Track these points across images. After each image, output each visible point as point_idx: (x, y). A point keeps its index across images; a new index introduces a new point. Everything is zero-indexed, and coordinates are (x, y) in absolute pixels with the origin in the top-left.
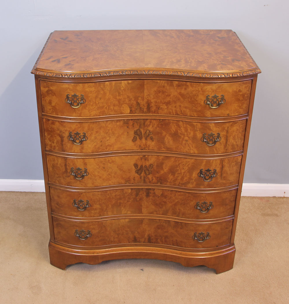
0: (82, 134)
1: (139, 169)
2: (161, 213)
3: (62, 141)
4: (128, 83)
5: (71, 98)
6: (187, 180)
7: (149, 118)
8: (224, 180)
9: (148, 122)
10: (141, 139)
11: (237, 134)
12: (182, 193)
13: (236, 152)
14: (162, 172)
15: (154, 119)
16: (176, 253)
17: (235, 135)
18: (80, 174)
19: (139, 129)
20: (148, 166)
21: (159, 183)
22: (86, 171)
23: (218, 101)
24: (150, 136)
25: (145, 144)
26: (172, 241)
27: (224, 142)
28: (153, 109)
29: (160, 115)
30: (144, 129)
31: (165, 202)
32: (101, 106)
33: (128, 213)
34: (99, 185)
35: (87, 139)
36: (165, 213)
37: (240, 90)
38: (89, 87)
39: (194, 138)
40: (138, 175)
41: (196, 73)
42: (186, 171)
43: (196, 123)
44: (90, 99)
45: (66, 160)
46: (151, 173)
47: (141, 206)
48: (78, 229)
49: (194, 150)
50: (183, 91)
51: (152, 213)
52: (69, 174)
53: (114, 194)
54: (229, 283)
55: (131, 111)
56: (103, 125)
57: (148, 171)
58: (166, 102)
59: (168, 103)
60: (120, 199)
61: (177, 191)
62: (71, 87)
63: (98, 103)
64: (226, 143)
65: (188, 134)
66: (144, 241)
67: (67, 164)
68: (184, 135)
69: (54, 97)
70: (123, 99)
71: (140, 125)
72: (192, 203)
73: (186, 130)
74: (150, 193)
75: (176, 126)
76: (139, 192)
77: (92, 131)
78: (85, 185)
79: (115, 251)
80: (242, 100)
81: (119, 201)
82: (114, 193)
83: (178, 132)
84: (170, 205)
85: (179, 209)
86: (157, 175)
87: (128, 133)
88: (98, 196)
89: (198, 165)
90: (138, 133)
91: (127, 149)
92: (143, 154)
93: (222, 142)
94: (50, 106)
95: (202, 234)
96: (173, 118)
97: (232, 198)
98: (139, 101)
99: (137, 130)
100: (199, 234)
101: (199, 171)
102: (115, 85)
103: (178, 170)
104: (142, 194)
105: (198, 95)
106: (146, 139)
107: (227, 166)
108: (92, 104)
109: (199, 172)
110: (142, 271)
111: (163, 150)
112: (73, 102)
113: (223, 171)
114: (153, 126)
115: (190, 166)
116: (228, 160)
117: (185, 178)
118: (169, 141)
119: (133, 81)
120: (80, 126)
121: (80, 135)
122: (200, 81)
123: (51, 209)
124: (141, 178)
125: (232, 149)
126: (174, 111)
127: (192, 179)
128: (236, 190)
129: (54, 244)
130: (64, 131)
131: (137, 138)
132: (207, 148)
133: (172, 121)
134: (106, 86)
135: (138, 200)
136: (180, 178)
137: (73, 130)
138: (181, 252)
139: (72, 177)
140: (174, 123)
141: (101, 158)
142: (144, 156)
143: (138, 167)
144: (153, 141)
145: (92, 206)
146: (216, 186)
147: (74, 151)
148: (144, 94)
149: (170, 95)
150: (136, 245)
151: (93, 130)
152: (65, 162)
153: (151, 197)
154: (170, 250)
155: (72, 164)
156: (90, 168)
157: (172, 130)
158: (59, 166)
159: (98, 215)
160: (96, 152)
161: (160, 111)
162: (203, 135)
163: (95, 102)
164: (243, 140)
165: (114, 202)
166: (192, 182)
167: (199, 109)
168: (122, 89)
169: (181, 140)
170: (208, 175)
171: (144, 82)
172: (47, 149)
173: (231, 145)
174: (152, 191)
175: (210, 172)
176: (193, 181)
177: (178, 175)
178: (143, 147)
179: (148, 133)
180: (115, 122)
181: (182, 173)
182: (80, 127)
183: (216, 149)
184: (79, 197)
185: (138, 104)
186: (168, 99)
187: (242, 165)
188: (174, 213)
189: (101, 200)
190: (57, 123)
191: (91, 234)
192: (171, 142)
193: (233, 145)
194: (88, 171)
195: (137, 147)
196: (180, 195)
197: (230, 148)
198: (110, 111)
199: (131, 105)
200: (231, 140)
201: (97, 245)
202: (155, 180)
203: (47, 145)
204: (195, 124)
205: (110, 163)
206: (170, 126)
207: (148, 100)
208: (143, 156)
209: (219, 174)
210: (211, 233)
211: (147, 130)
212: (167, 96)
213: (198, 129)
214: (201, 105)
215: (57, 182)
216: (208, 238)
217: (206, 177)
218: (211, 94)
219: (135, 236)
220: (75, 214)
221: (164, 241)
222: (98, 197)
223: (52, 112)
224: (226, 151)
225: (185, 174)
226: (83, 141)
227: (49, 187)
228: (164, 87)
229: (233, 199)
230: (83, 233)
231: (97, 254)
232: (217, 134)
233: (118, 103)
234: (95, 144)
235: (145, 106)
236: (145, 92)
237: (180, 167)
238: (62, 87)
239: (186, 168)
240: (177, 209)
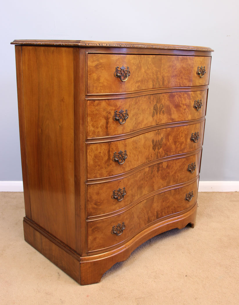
0: (125, 112)
1: (155, 145)
3: (107, 123)
4: (153, 58)
5: (119, 71)
6: (184, 146)
9: (162, 96)
10: (157, 114)
12: (180, 160)
14: (168, 144)
15: (166, 93)
16: (175, 220)
18: (121, 159)
20: (160, 140)
21: (166, 156)
22: (126, 154)
24: (163, 110)
25: (159, 118)
26: (172, 209)
28: (166, 83)
29: (170, 88)
30: (159, 104)
31: (169, 173)
32: (138, 80)
33: (146, 194)
34: (132, 168)
35: (128, 116)
36: (168, 184)
39: (190, 106)
40: (154, 151)
42: (183, 138)
43: (191, 92)
45: (109, 145)
46: (162, 147)
47: (154, 183)
48: (115, 224)
50: (184, 65)
55: (153, 85)
56: (137, 100)
57: (160, 145)
58: (174, 75)
60: (142, 179)
65: (186, 103)
66: (154, 219)
67: (111, 150)
68: (183, 104)
69: (104, 71)
70: (149, 73)
71: (157, 100)
72: (186, 166)
73: (185, 100)
74: (160, 167)
75: (179, 97)
76: (154, 169)
77: (131, 108)
78: (124, 170)
83: (180, 102)
85: (178, 176)
86: (165, 148)
87: (150, 108)
89: (191, 130)
90: (156, 108)
91: (149, 126)
92: (158, 129)
95: (190, 193)
98: (158, 76)
99: (155, 105)
102: (146, 59)
103: (179, 138)
104: (155, 171)
105: (193, 67)
106: (160, 114)
108: (133, 77)
109: (191, 136)
111: (170, 122)
114: (164, 100)
115: (186, 132)
118: (174, 112)
119: (156, 56)
120: (124, 103)
121: (123, 113)
124: (155, 154)
126: (178, 83)
127: (187, 145)
130: (110, 111)
131: (154, 113)
132: (196, 114)
133: (176, 93)
134: (142, 60)
135: (152, 177)
136: (179, 146)
137: (118, 108)
140: (178, 95)
142: (158, 131)
143: (154, 143)
144: (164, 114)
145: (127, 193)
147: (118, 132)
148: (161, 69)
149: (176, 69)
152: (108, 147)
153: (160, 172)
155: (115, 149)
156: (128, 150)
157: (176, 102)
158: (102, 154)
159: (130, 202)
160: (133, 131)
161: (170, 84)
162: (194, 102)
163: (135, 76)
165: (139, 184)
166: (187, 147)
168: (150, 63)
169: (181, 109)
171: (162, 57)
174: (161, 165)
175: (196, 135)
177: (178, 143)
178: (158, 122)
179: (162, 107)
180: (144, 97)
181: (181, 140)
184: (119, 185)
185: (158, 78)
186: (175, 73)
189: (132, 185)
190: (103, 103)
191: (125, 226)
192: (176, 113)
195: (154, 122)
196: (179, 162)
198: (142, 85)
199: (154, 80)
202: (163, 153)
206: (175, 98)
207: (163, 75)
211: (161, 105)
214: (194, 75)
215: (98, 175)
218: (200, 66)
219: (149, 216)
221: (166, 212)
230: (119, 227)
231: (128, 247)
232: (200, 101)
234: (132, 122)
235: (161, 81)
236: (162, 67)
237: (179, 135)
238: (112, 59)
239: (184, 135)
240: (176, 176)
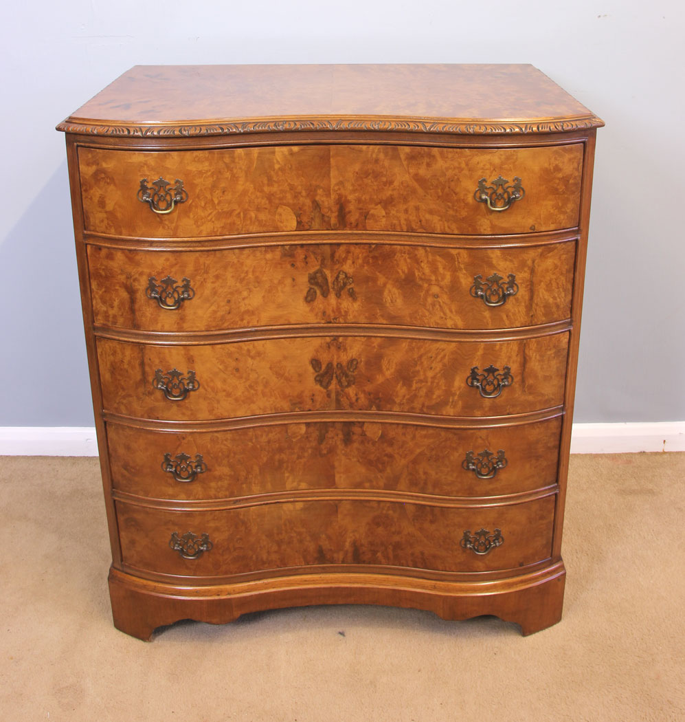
0: (180, 284)
1: (325, 373)
2: (381, 484)
3: (133, 301)
4: (292, 154)
5: (151, 189)
6: (442, 397)
7: (343, 241)
8: (530, 393)
9: (341, 252)
10: (325, 294)
11: (554, 277)
12: (431, 431)
13: (554, 323)
14: (380, 379)
15: (356, 244)
16: (423, 587)
17: (550, 281)
18: (178, 387)
19: (320, 271)
20: (344, 364)
21: (374, 408)
22: (192, 379)
23: (508, 193)
24: (349, 287)
25: (335, 307)
26: (412, 554)
27: (527, 298)
28: (353, 218)
29: (371, 232)
30: (332, 270)
31: (390, 456)
32: (225, 210)
33: (300, 487)
34: (226, 414)
35: (194, 294)
36: (392, 484)
37: (557, 166)
38: (194, 161)
39: (454, 288)
40: (322, 389)
41: (451, 124)
42: (437, 374)
43: (457, 251)
44: (197, 191)
45: (142, 350)
46: (354, 384)
47: (333, 467)
48: (177, 530)
49: (454, 321)
50: (422, 171)
51: (359, 485)
52: (152, 387)
53: (264, 439)
54: (555, 656)
55: (299, 223)
56: (232, 258)
57: (347, 376)
58: (384, 198)
59: (388, 203)
60: (281, 450)
61: (417, 425)
62: (152, 162)
63: (219, 202)
64: (531, 298)
65: (440, 279)
66: (344, 558)
67: (146, 361)
68: (429, 281)
69: (112, 187)
70: (278, 192)
71: (321, 260)
72: (456, 454)
73: (435, 271)
74: (353, 434)
75: (409, 261)
76: (327, 432)
77: (205, 276)
78: (192, 414)
79: (274, 588)
80: (564, 193)
81: (277, 457)
82: (264, 437)
83: (415, 274)
84: (403, 462)
85: (425, 473)
86: (369, 387)
87: (294, 280)
88: (225, 442)
89: (466, 358)
90: (320, 281)
91: (293, 322)
92: (332, 334)
93: (520, 297)
94: (100, 212)
95: (484, 533)
96: (402, 239)
97: (552, 439)
98: (317, 198)
99: (316, 273)
100: (476, 533)
101: (468, 373)
102: (258, 157)
103: (419, 371)
104: (333, 438)
105: (458, 179)
106: (338, 295)
107: (536, 358)
108: (203, 204)
109: (469, 375)
110: (341, 637)
111: (379, 322)
112: (156, 198)
113: (527, 370)
114: (353, 263)
115: (446, 360)
116: (538, 343)
117: (437, 393)
118: (393, 298)
119: (302, 147)
120: (174, 262)
121: (175, 285)
122: (462, 145)
123: (112, 481)
124: (329, 396)
125: (545, 315)
126: (403, 222)
127: (454, 395)
128: (560, 420)
129: (120, 575)
130: (137, 276)
131: (315, 292)
132: (487, 314)
133: (399, 247)
134: (237, 160)
135: (325, 452)
136: (423, 392)
137: (159, 273)
138: (433, 582)
139: (159, 394)
140: (404, 253)
141: (228, 346)
142: (335, 340)
143: (321, 368)
144: (355, 299)
145: (210, 470)
146: (511, 410)
147: (163, 326)
148: (330, 181)
149: (391, 183)
150: (325, 571)
151: (206, 272)
152: (140, 355)
153: (356, 445)
154: (408, 578)
155: (157, 361)
156: (202, 371)
157: (400, 271)
158: (126, 366)
159: (227, 493)
160: (217, 328)
161: (370, 222)
162: (475, 279)
163: (212, 200)
164: (571, 292)
165: (265, 459)
166: (452, 402)
167: (464, 213)
168: (277, 166)
169: (422, 294)
170: (492, 383)
171: (329, 150)
172: (97, 324)
173: (542, 305)
174: (357, 430)
175: (496, 373)
176: (456, 398)
177: (419, 385)
178: (332, 315)
179: (344, 279)
180: (261, 252)
181: (430, 380)
182: (176, 264)
183: (507, 316)
184: (179, 445)
185: (316, 205)
186: (388, 193)
187: (571, 355)
188: (414, 483)
189: (232, 455)
190: (119, 256)
191: (212, 544)
192: (399, 302)
193: (547, 306)
194: (197, 378)
195: (316, 315)
196: (425, 436)
197: (540, 311)
198: (248, 222)
199: (300, 209)
200: (542, 294)
201: (226, 573)
202: (363, 400)
203: (97, 314)
204: (454, 252)
205: (253, 358)
206: (395, 260)
207: (340, 196)
208: (332, 338)
209: (517, 379)
210: (504, 531)
211: (339, 273)
212: (385, 184)
213: (462, 266)
214: (467, 204)
215: (122, 407)
216: (497, 544)
217: (487, 387)
218: (490, 176)
219: (320, 547)
220: (170, 491)
221: (391, 555)
222: (225, 445)
223: (107, 228)
224: (531, 322)
225: (436, 381)
226: (183, 299)
227: (105, 423)
228: (377, 161)
229: (553, 442)
230: (190, 540)
231: (229, 597)
232: (508, 277)
233: (267, 202)
234: (213, 308)
235: (332, 212)
236: (331, 175)
237: (422, 363)
238: (130, 161)
239: (438, 366)
240: (421, 473)
